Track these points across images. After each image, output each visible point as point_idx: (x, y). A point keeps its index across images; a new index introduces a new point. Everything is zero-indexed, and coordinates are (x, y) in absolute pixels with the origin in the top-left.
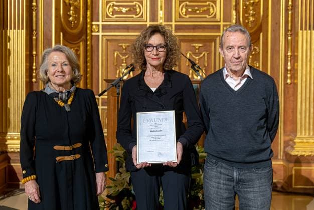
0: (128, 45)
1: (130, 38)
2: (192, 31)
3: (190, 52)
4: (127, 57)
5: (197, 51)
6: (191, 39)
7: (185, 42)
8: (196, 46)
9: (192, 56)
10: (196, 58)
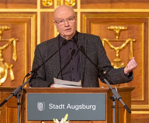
0: (6, 28)
1: (10, 17)
2: (109, 5)
3: (105, 39)
4: (4, 46)
5: (117, 37)
6: (107, 17)
7: (98, 23)
8: (116, 29)
9: (109, 45)
10: (116, 48)
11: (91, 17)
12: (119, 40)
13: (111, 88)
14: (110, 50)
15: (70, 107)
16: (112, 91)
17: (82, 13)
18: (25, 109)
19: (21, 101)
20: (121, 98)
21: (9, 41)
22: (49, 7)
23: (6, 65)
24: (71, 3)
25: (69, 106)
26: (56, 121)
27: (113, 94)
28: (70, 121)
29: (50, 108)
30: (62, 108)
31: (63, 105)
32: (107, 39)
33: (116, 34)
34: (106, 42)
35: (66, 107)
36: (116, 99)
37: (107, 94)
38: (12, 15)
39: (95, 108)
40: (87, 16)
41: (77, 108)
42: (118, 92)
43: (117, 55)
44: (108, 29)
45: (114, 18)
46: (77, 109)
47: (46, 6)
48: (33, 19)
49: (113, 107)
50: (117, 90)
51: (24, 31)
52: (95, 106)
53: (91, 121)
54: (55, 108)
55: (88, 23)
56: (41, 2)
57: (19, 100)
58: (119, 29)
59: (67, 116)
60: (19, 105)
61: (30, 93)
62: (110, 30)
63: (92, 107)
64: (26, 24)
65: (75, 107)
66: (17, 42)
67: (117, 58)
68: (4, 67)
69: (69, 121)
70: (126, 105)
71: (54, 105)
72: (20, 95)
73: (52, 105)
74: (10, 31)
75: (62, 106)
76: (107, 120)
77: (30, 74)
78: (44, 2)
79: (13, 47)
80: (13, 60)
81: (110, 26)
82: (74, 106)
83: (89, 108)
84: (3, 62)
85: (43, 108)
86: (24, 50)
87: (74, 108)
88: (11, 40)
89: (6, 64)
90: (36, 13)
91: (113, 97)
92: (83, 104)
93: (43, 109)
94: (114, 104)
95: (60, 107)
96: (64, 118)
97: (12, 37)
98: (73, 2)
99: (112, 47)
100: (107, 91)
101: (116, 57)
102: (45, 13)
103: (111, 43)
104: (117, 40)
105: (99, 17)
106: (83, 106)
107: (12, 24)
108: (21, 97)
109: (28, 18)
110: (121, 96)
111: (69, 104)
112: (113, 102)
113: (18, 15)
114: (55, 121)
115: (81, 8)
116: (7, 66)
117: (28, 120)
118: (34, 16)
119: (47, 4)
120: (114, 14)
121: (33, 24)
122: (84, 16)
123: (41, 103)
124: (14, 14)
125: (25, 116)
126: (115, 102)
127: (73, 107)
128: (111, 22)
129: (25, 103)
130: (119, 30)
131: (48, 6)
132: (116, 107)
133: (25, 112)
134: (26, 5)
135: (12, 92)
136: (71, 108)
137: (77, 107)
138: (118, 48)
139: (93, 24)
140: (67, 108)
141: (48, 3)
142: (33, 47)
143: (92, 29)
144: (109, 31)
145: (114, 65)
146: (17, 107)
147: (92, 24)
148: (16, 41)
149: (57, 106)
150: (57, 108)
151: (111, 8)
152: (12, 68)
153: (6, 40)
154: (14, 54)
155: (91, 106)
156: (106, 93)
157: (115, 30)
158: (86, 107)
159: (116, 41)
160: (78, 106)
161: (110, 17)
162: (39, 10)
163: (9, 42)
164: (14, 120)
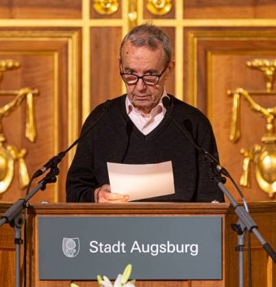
1: (18, 38)
3: (241, 90)
4: (6, 107)
5: (269, 85)
6: (244, 39)
7: (224, 52)
8: (265, 66)
9: (250, 105)
10: (267, 112)
11: (209, 37)
12: (274, 92)
13: (235, 205)
14: (254, 114)
15: (139, 248)
16: (236, 211)
17: (186, 29)
18: (32, 253)
19: (23, 234)
20: (257, 227)
21: (16, 95)
22: (110, 16)
23: (10, 151)
24: (162, 5)
25: (136, 247)
26: (105, 282)
27: (238, 218)
28: (137, 280)
29: (91, 250)
30: (119, 251)
31: (121, 243)
32: (245, 88)
33: (266, 79)
34: (244, 96)
35: (128, 248)
36: (246, 228)
37: (226, 218)
38: (23, 33)
39: (197, 251)
40: (197, 37)
41: (155, 250)
42: (250, 212)
43: (269, 127)
44: (247, 66)
45: (261, 41)
46: (155, 253)
47: (102, 12)
48: (73, 43)
49: (238, 249)
50: (249, 208)
51: (53, 71)
52: (197, 246)
53: (187, 280)
54: (103, 250)
55: (202, 52)
56: (92, 2)
57: (19, 233)
58: (274, 66)
59: (128, 270)
60: (19, 244)
61: (45, 216)
62: (253, 68)
63: (189, 248)
64: (56, 56)
65: (150, 248)
66: (36, 98)
67: (270, 134)
68: (5, 155)
69: (134, 281)
70: (267, 244)
71: (101, 245)
72: (20, 222)
73: (97, 243)
74: (19, 71)
75: (120, 246)
76: (224, 278)
77: (43, 170)
78: (99, 3)
79: (25, 108)
80: (27, 139)
81: (251, 59)
82: (148, 245)
83: (182, 251)
84: (4, 143)
85: (75, 251)
86: (53, 116)
87: (148, 251)
88: (21, 92)
89: (9, 148)
90: (79, 29)
91: (239, 225)
92: (168, 242)
93: (75, 254)
94: (241, 242)
95: (116, 248)
96: (122, 273)
97: (23, 86)
98: (166, 4)
99: (258, 107)
100: (226, 211)
101: (267, 131)
102: (100, 28)
103: (254, 100)
104: (269, 91)
105: (227, 39)
106: (169, 246)
107: (25, 56)
108: (23, 226)
109: (61, 42)
110: (256, 222)
111: (136, 242)
112: (239, 236)
113: (38, 33)
114: (101, 282)
115: (185, 17)
116: (13, 152)
117: (41, 280)
118: (75, 36)
119: (106, 9)
120: (262, 32)
121: (72, 55)
122: (191, 35)
123: (71, 240)
124: (29, 33)
125: (33, 269)
126: (242, 236)
127: (146, 249)
128: (254, 50)
129: (33, 240)
130: (273, 69)
131: (109, 13)
132: (245, 247)
133: (34, 260)
134: (55, 11)
135: (3, 215)
136: (140, 251)
137: (154, 248)
138: (269, 110)
139: (212, 54)
140: (132, 251)
141: (108, 6)
142: (72, 109)
143: (209, 66)
144: (249, 71)
145: (261, 149)
146: (14, 250)
147: (209, 54)
148: (34, 95)
149: (108, 246)
150: (108, 250)
151: (255, 16)
152: (25, 157)
153: (11, 92)
154: (30, 125)
155: (186, 246)
156: (223, 216)
157: (263, 69)
158: (176, 248)
159: (267, 94)
160: (157, 246)
161: (254, 39)
162: (86, 23)
163: (17, 97)
164: (10, 279)
